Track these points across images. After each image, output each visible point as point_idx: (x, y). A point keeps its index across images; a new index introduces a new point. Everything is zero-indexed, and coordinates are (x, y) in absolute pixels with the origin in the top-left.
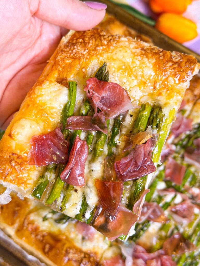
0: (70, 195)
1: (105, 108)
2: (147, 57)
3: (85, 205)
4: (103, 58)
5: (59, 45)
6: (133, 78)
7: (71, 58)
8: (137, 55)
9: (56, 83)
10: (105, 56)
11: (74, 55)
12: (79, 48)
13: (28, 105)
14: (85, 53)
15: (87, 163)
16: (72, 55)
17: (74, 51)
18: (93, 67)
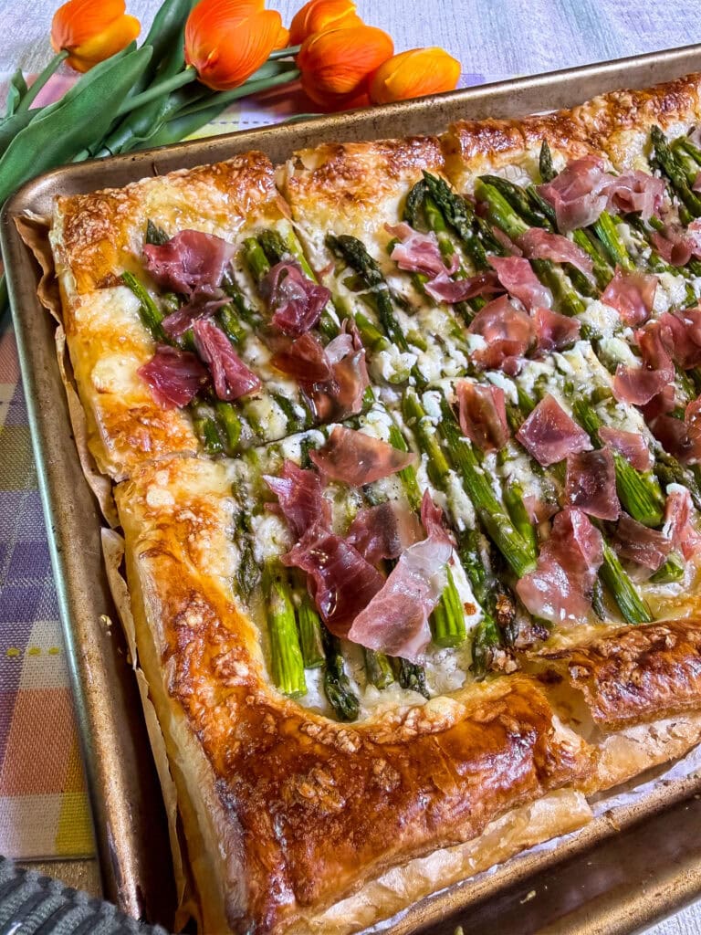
0: (254, 410)
1: (198, 277)
3: (285, 405)
4: (140, 217)
6: (203, 220)
7: (92, 245)
8: (184, 185)
9: (99, 291)
10: (140, 212)
11: (92, 238)
12: (92, 224)
14: (107, 225)
16: (89, 240)
17: (88, 232)
18: (134, 238)
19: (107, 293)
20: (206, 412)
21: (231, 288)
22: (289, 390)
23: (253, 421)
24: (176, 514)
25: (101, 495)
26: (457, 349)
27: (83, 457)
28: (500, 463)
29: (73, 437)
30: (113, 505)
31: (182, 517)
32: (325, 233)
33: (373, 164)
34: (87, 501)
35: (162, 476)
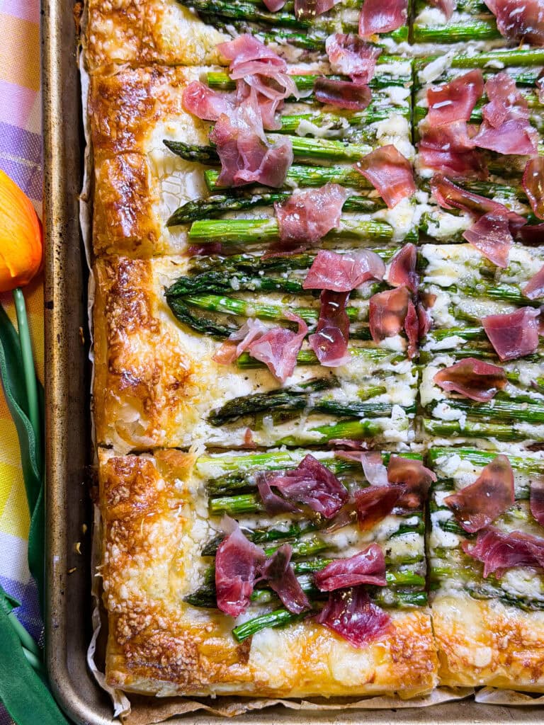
0: (399, 557)
1: (252, 568)
2: (145, 538)
3: (404, 529)
4: (174, 607)
5: (175, 694)
6: (181, 546)
7: (199, 660)
8: (149, 555)
9: (250, 662)
10: (171, 607)
11: (192, 659)
12: (179, 656)
13: (307, 683)
14: (183, 643)
15: (340, 555)
16: (194, 662)
17: (187, 661)
18: (195, 619)
19: (253, 656)
20: (387, 596)
21: (256, 537)
22: (390, 524)
23: (408, 561)
24: (500, 649)
25: (447, 697)
26: (393, 363)
27: (414, 705)
28: (516, 383)
29: (394, 710)
30: (460, 689)
31: (505, 645)
32: (203, 423)
33: (147, 348)
34: (455, 708)
35: (461, 650)
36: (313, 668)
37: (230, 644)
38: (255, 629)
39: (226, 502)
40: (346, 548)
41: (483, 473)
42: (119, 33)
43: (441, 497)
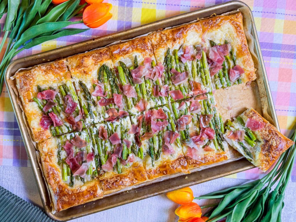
0: (62, 128)
1: (50, 98)
2: (48, 73)
3: (68, 128)
4: (36, 84)
5: (18, 89)
6: (50, 82)
8: (45, 75)
9: (29, 103)
10: (36, 82)
12: (26, 87)
13: (29, 116)
14: (29, 87)
15: (58, 116)
16: (25, 91)
17: (25, 89)
18: (35, 89)
19: (31, 103)
20: (53, 128)
21: (57, 97)
22: (68, 125)
23: (62, 130)
24: (48, 153)
25: (35, 145)
26: (103, 117)
27: (31, 139)
28: (105, 143)
29: (29, 135)
30: (37, 147)
31: (49, 154)
32: (79, 80)
33: (90, 63)
34: (33, 147)
35: (45, 145)
36: (32, 116)
37: (32, 98)
38: (37, 102)
39: (62, 89)
40: (60, 117)
41: (84, 141)
42: (157, 39)
43: (77, 134)
